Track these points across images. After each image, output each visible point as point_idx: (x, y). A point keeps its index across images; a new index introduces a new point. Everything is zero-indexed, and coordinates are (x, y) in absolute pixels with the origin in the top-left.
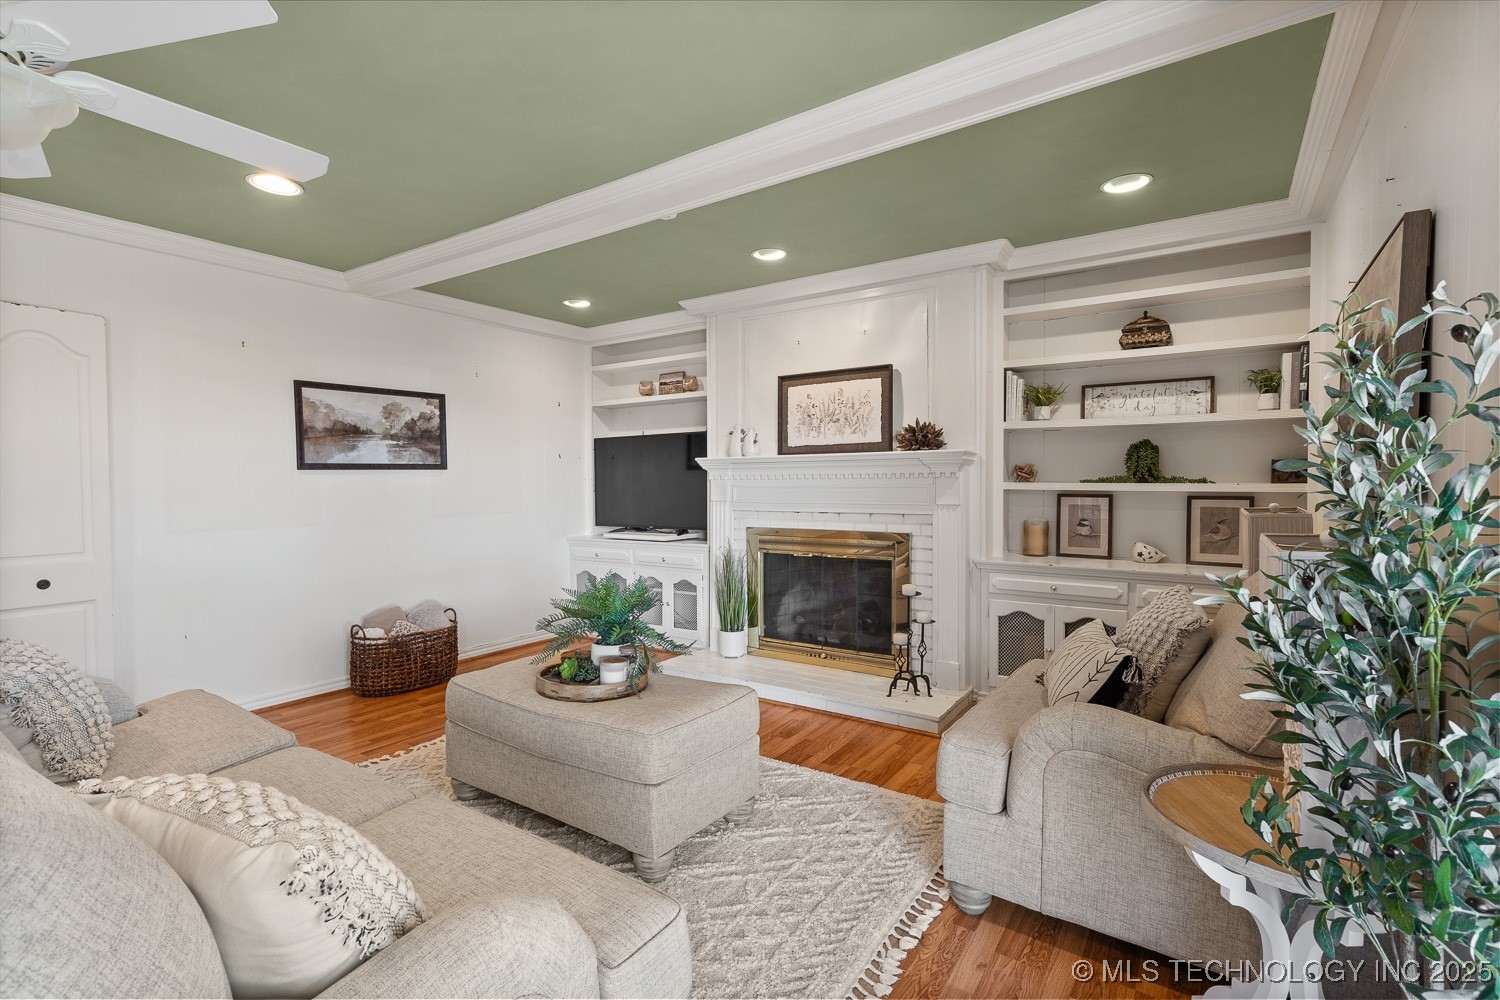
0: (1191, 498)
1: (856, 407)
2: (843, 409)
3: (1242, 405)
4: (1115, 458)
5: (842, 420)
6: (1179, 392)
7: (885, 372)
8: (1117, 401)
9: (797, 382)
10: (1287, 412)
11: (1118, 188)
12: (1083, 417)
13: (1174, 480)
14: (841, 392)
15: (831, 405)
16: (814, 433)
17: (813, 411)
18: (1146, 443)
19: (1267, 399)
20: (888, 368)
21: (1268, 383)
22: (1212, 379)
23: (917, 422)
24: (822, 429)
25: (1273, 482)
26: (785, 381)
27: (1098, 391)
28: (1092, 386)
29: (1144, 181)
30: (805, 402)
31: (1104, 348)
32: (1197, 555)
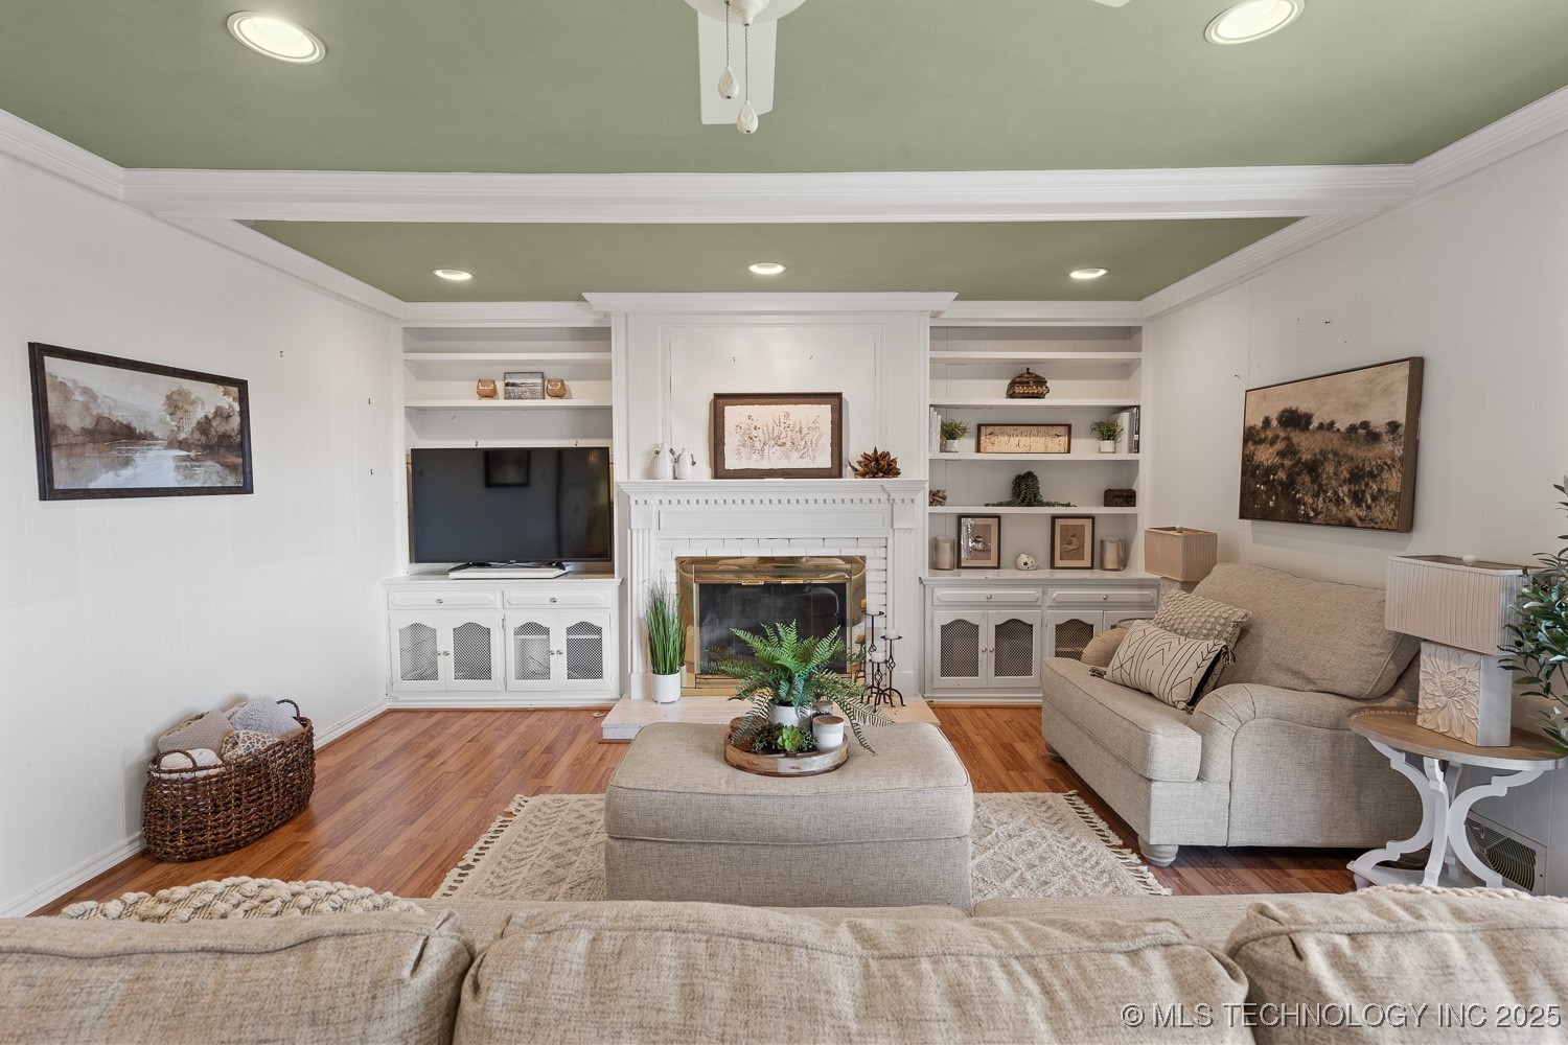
0: (1054, 518)
1: (805, 431)
2: (790, 433)
3: (1086, 448)
4: (1002, 486)
5: (789, 444)
6: (1047, 435)
7: (835, 399)
8: (1004, 439)
9: (738, 401)
10: (1124, 454)
11: (1078, 275)
12: (978, 450)
13: (1048, 504)
14: (787, 415)
15: (776, 429)
16: (756, 456)
17: (755, 433)
18: (1030, 475)
19: (1107, 445)
20: (839, 395)
21: (1107, 431)
22: (1069, 426)
23: (876, 451)
24: (766, 451)
25: (1106, 505)
26: (721, 401)
27: (990, 429)
28: (986, 425)
29: (1102, 272)
30: (745, 422)
31: (991, 395)
32: (1058, 563)
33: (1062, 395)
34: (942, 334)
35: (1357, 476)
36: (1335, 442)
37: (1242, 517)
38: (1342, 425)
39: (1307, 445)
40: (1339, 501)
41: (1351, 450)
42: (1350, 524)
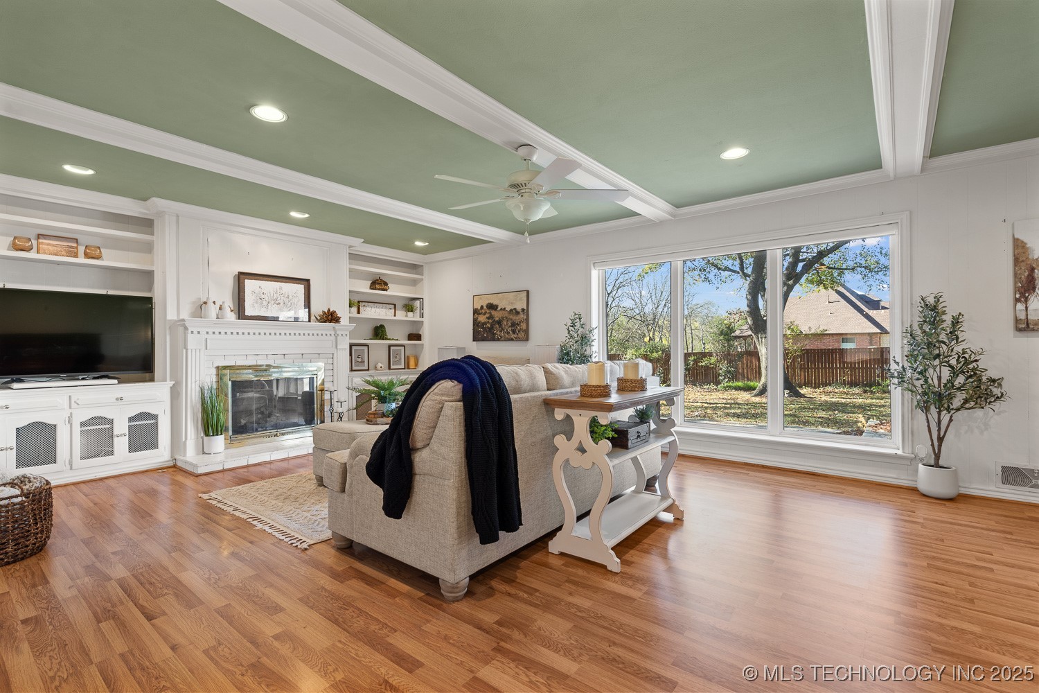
0: (390, 346)
1: (290, 297)
2: (282, 298)
3: (401, 315)
4: (368, 329)
5: (282, 303)
6: (386, 308)
7: (306, 282)
8: (369, 309)
9: (253, 277)
10: (417, 318)
11: (419, 244)
12: (359, 312)
13: (389, 339)
14: (281, 288)
15: (275, 295)
16: (264, 309)
17: (263, 296)
18: (382, 326)
19: (410, 314)
20: (308, 281)
21: (409, 308)
22: (395, 305)
23: (329, 310)
24: (269, 307)
25: (409, 340)
26: (241, 277)
27: (364, 304)
28: (362, 302)
29: (427, 243)
30: (257, 290)
31: (364, 287)
32: (392, 367)
33: (395, 291)
34: (354, 257)
35: (513, 325)
36: (506, 314)
37: (474, 341)
38: (508, 309)
39: (497, 315)
40: (508, 333)
41: (511, 317)
42: (512, 340)
